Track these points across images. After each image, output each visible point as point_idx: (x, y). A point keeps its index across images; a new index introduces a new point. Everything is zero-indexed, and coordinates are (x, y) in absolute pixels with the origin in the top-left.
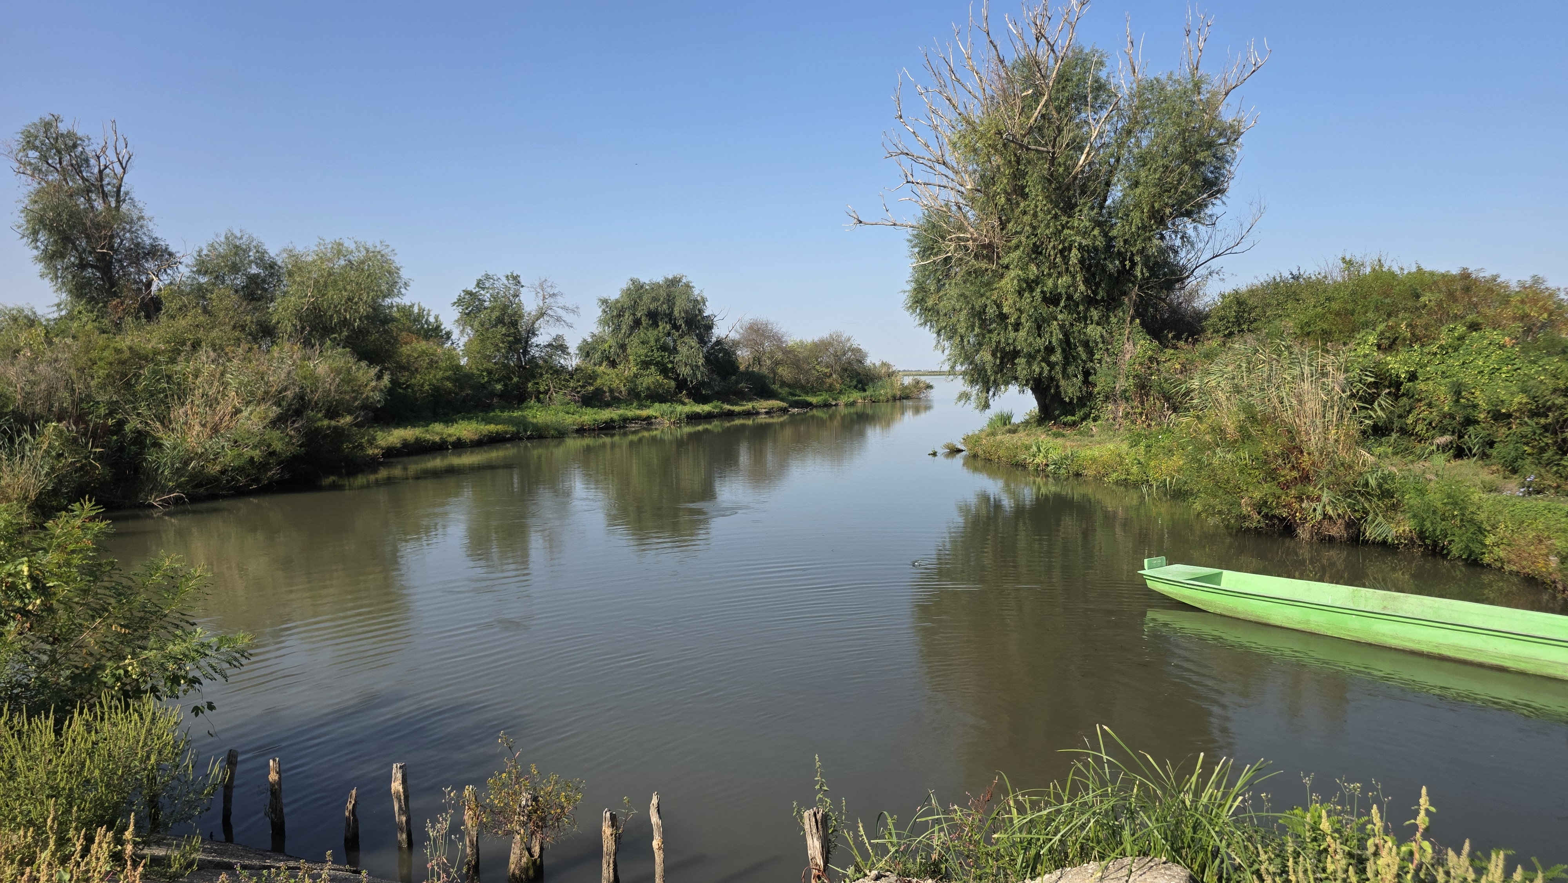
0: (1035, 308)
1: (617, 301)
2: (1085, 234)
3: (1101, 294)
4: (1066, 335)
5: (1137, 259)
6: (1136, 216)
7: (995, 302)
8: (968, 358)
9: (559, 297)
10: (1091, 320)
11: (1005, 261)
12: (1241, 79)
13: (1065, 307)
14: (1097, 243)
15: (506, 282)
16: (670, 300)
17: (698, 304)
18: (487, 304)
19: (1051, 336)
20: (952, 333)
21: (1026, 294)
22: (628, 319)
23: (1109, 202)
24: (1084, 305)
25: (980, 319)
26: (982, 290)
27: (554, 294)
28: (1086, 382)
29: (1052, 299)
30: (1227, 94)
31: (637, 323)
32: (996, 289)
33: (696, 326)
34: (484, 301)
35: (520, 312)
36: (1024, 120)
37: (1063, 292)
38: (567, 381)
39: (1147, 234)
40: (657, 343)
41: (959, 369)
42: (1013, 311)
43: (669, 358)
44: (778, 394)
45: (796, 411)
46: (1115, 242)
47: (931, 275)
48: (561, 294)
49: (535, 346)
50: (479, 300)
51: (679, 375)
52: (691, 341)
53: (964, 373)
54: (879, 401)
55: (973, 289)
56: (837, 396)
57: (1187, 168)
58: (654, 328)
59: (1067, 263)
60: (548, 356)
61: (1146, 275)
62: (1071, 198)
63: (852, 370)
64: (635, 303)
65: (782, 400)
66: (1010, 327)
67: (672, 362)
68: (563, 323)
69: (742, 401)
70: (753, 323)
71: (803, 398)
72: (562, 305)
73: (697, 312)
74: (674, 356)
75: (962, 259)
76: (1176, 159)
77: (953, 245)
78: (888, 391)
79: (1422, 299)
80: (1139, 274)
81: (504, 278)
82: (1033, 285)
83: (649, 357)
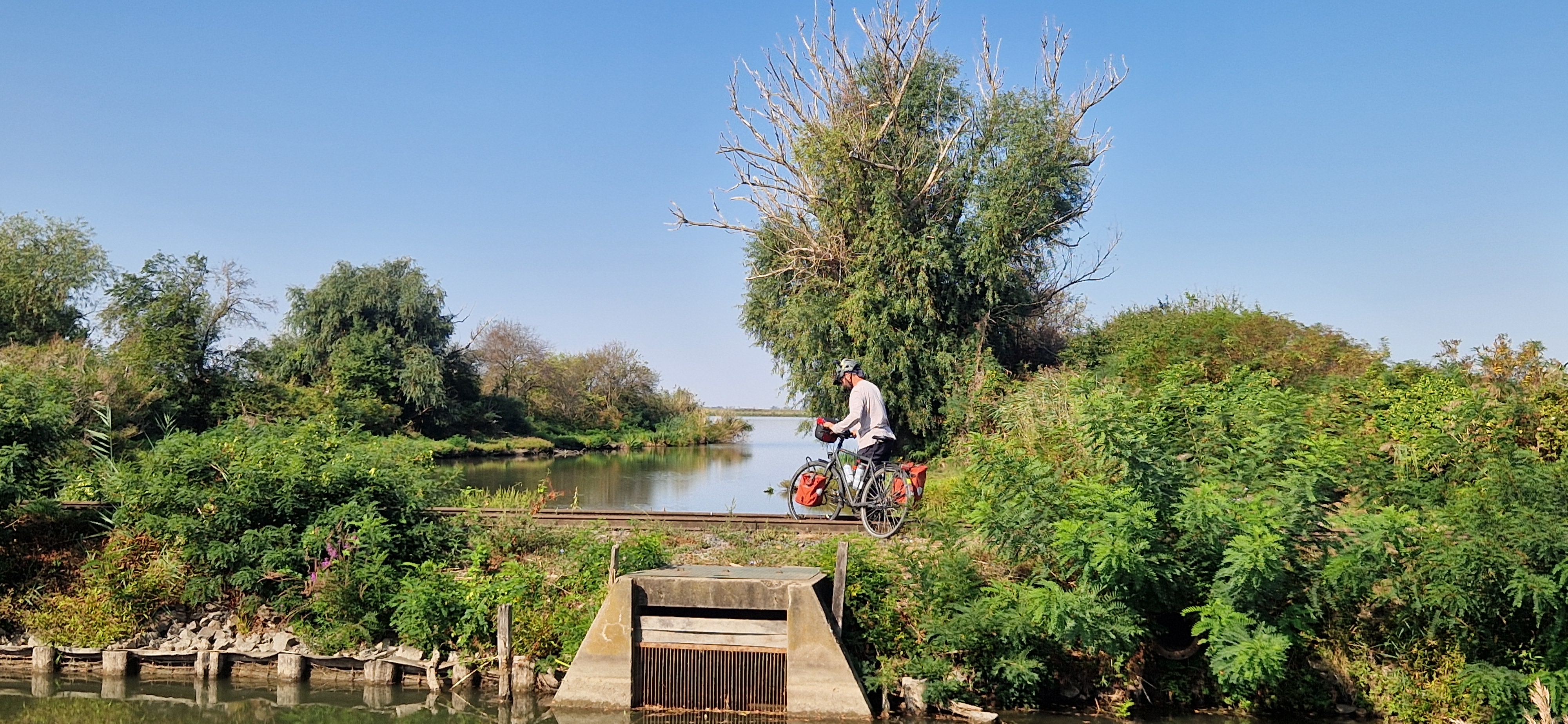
0: (882, 331)
1: (316, 293)
2: (933, 256)
3: (952, 318)
4: (914, 361)
5: (988, 283)
6: (985, 238)
7: (839, 323)
8: (810, 384)
9: (248, 286)
10: (941, 346)
11: (851, 279)
12: (1098, 98)
13: (913, 332)
14: (946, 266)
15: (185, 265)
16: (394, 293)
17: (432, 299)
18: (155, 294)
19: (898, 362)
20: (792, 353)
21: (872, 317)
22: (332, 317)
23: (962, 219)
24: (933, 330)
25: (824, 340)
26: (826, 311)
27: (242, 283)
28: (935, 413)
29: (899, 323)
30: (1084, 111)
31: (345, 325)
32: (840, 309)
33: (428, 330)
34: (152, 290)
35: (202, 306)
36: (871, 133)
37: (911, 315)
38: (264, 401)
39: (997, 259)
40: (375, 352)
41: (800, 396)
42: (858, 333)
43: (391, 374)
44: (536, 430)
45: (565, 453)
46: (967, 263)
47: (771, 288)
48: (251, 282)
49: (216, 352)
50: (145, 287)
51: (405, 397)
52: (421, 350)
53: (805, 400)
54: (676, 445)
55: (816, 307)
56: (617, 435)
57: (1037, 192)
58: (371, 331)
59: (915, 285)
60: (238, 367)
61: (998, 300)
62: (919, 216)
63: (636, 399)
64: (344, 296)
65: (542, 438)
66: (855, 351)
67: (395, 379)
68: (252, 322)
69: (490, 437)
70: (499, 327)
71: (570, 436)
72: (254, 298)
73: (430, 311)
74: (397, 371)
75: (804, 274)
76: (1027, 180)
77: (795, 258)
78: (689, 430)
79: (1224, 341)
80: (990, 300)
81: (184, 260)
82: (880, 306)
83: (363, 371)
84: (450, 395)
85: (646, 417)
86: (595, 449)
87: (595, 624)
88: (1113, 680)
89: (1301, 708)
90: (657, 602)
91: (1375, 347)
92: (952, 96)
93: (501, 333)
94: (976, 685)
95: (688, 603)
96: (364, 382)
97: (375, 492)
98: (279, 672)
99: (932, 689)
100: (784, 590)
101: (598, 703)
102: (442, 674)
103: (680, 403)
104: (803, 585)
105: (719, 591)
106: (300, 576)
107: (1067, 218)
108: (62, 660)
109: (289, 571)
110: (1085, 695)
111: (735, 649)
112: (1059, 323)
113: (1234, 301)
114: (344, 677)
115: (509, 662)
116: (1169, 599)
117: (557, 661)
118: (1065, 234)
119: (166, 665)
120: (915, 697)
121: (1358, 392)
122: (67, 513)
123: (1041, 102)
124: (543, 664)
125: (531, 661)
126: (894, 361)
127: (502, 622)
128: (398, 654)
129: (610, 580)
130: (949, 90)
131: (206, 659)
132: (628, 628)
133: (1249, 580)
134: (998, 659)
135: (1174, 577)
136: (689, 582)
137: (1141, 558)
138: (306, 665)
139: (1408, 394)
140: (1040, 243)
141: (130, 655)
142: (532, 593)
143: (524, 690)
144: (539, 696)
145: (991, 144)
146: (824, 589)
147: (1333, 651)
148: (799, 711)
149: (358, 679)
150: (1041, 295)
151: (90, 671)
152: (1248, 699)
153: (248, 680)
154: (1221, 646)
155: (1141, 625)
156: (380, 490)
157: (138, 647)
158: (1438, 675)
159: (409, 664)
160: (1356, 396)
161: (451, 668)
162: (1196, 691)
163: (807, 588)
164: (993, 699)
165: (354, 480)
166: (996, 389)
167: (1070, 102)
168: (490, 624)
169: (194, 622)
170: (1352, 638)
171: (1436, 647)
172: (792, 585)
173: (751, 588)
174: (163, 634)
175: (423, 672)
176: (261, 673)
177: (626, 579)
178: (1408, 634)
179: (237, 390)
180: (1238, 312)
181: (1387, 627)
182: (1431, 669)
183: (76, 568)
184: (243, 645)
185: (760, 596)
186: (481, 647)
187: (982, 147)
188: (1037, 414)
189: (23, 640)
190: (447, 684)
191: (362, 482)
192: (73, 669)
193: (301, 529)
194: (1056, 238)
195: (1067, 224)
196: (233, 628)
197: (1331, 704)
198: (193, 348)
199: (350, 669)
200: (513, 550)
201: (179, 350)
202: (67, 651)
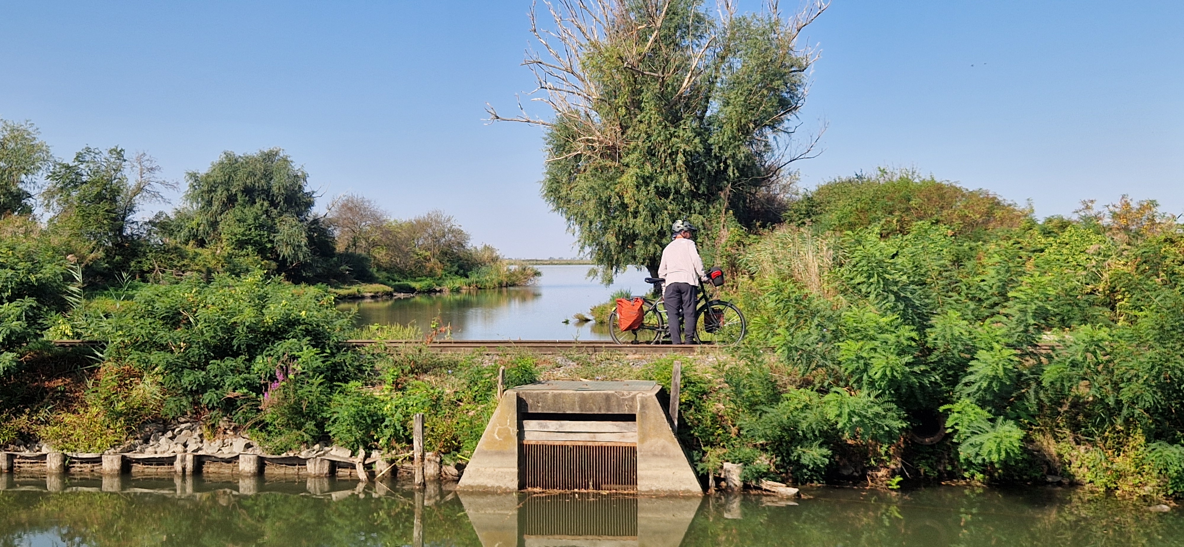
0: (650, 199)
1: (208, 176)
2: (688, 142)
3: (702, 189)
5: (729, 162)
6: (727, 128)
7: (618, 194)
8: (595, 240)
9: (157, 172)
10: (695, 210)
11: (626, 160)
12: (809, 20)
13: (674, 199)
14: (698, 149)
15: (107, 156)
16: (268, 175)
17: (297, 179)
18: (85, 178)
20: (581, 218)
21: (643, 188)
22: (220, 194)
23: (708, 114)
24: (688, 198)
25: (606, 207)
26: (607, 185)
27: (152, 169)
29: (663, 193)
30: (799, 30)
31: (231, 200)
32: (618, 183)
33: (296, 203)
34: (82, 175)
35: (122, 187)
36: (640, 49)
37: (672, 187)
38: (172, 260)
39: (737, 143)
40: (255, 220)
41: (588, 250)
42: (632, 201)
43: (268, 237)
44: (378, 278)
45: (402, 295)
46: (713, 147)
47: (564, 168)
48: (158, 168)
49: (133, 223)
50: (77, 173)
51: (279, 255)
52: (289, 219)
53: (592, 253)
54: (485, 288)
55: (600, 182)
56: (441, 281)
57: (765, 92)
58: (252, 205)
59: (675, 164)
60: (150, 234)
61: (737, 174)
62: (677, 112)
63: (453, 253)
64: (229, 178)
65: (384, 284)
66: (630, 214)
67: (272, 242)
68: (160, 199)
69: (344, 284)
70: (348, 201)
71: (405, 282)
72: (161, 180)
73: (297, 189)
74: (273, 235)
75: (590, 157)
76: (757, 83)
77: (582, 145)
78: (493, 277)
79: (911, 203)
80: (731, 174)
81: (107, 152)
82: (649, 180)
83: (246, 236)
84: (314, 252)
85: (460, 267)
86: (424, 292)
87: (488, 427)
88: (879, 461)
89: (1021, 478)
90: (536, 409)
91: (1021, 205)
92: (699, 19)
93: (350, 205)
94: (777, 467)
95: (560, 410)
96: (247, 244)
97: (307, 330)
98: (240, 469)
99: (747, 471)
100: (633, 398)
101: (492, 487)
102: (368, 467)
103: (486, 256)
104: (649, 394)
105: (583, 399)
106: (254, 394)
107: (788, 112)
108: (70, 463)
109: (246, 391)
110: (858, 472)
111: (597, 444)
112: (778, 191)
113: (913, 173)
114: (291, 471)
115: (423, 458)
116: (924, 400)
117: (458, 456)
118: (786, 124)
119: (151, 465)
120: (734, 477)
121: (1020, 240)
122: (61, 350)
123: (767, 24)
124: (447, 460)
125: (437, 456)
126: (660, 222)
127: (417, 427)
128: (332, 452)
129: (499, 393)
130: (697, 15)
131: (183, 460)
132: (514, 430)
133: (990, 384)
134: (796, 446)
135: (931, 382)
136: (560, 394)
137: (907, 369)
138: (261, 462)
139: (1058, 241)
140: (768, 131)
141: (123, 458)
142: (436, 404)
143: (432, 478)
144: (443, 483)
145: (730, 56)
146: (663, 397)
147: (1044, 435)
148: (647, 490)
149: (302, 472)
150: (768, 170)
151: (92, 471)
152: (981, 473)
153: (216, 475)
154: (969, 435)
155: (905, 419)
156: (310, 328)
157: (129, 452)
158: (1124, 452)
159: (342, 460)
160: (1019, 243)
161: (374, 462)
162: (941, 468)
163: (651, 396)
164: (790, 477)
165: (290, 320)
166: (738, 241)
167: (788, 24)
168: (405, 429)
169: (170, 432)
170: (1057, 426)
171: (1122, 431)
172: (640, 395)
173: (608, 398)
174: (146, 441)
175: (353, 466)
176: (226, 470)
177: (511, 393)
178: (1103, 421)
179: (151, 251)
180: (917, 180)
181: (1084, 416)
182: (1119, 448)
183: (76, 392)
184: (209, 448)
185: (614, 403)
186: (398, 446)
187: (723, 58)
188: (775, 261)
189: (37, 448)
190: (372, 475)
191: (297, 322)
192: (79, 469)
193: (251, 359)
194: (780, 128)
195: (788, 116)
196: (201, 436)
197: (1042, 475)
198: (115, 219)
199: (295, 465)
200: (412, 371)
201: (105, 222)
202: (74, 456)
